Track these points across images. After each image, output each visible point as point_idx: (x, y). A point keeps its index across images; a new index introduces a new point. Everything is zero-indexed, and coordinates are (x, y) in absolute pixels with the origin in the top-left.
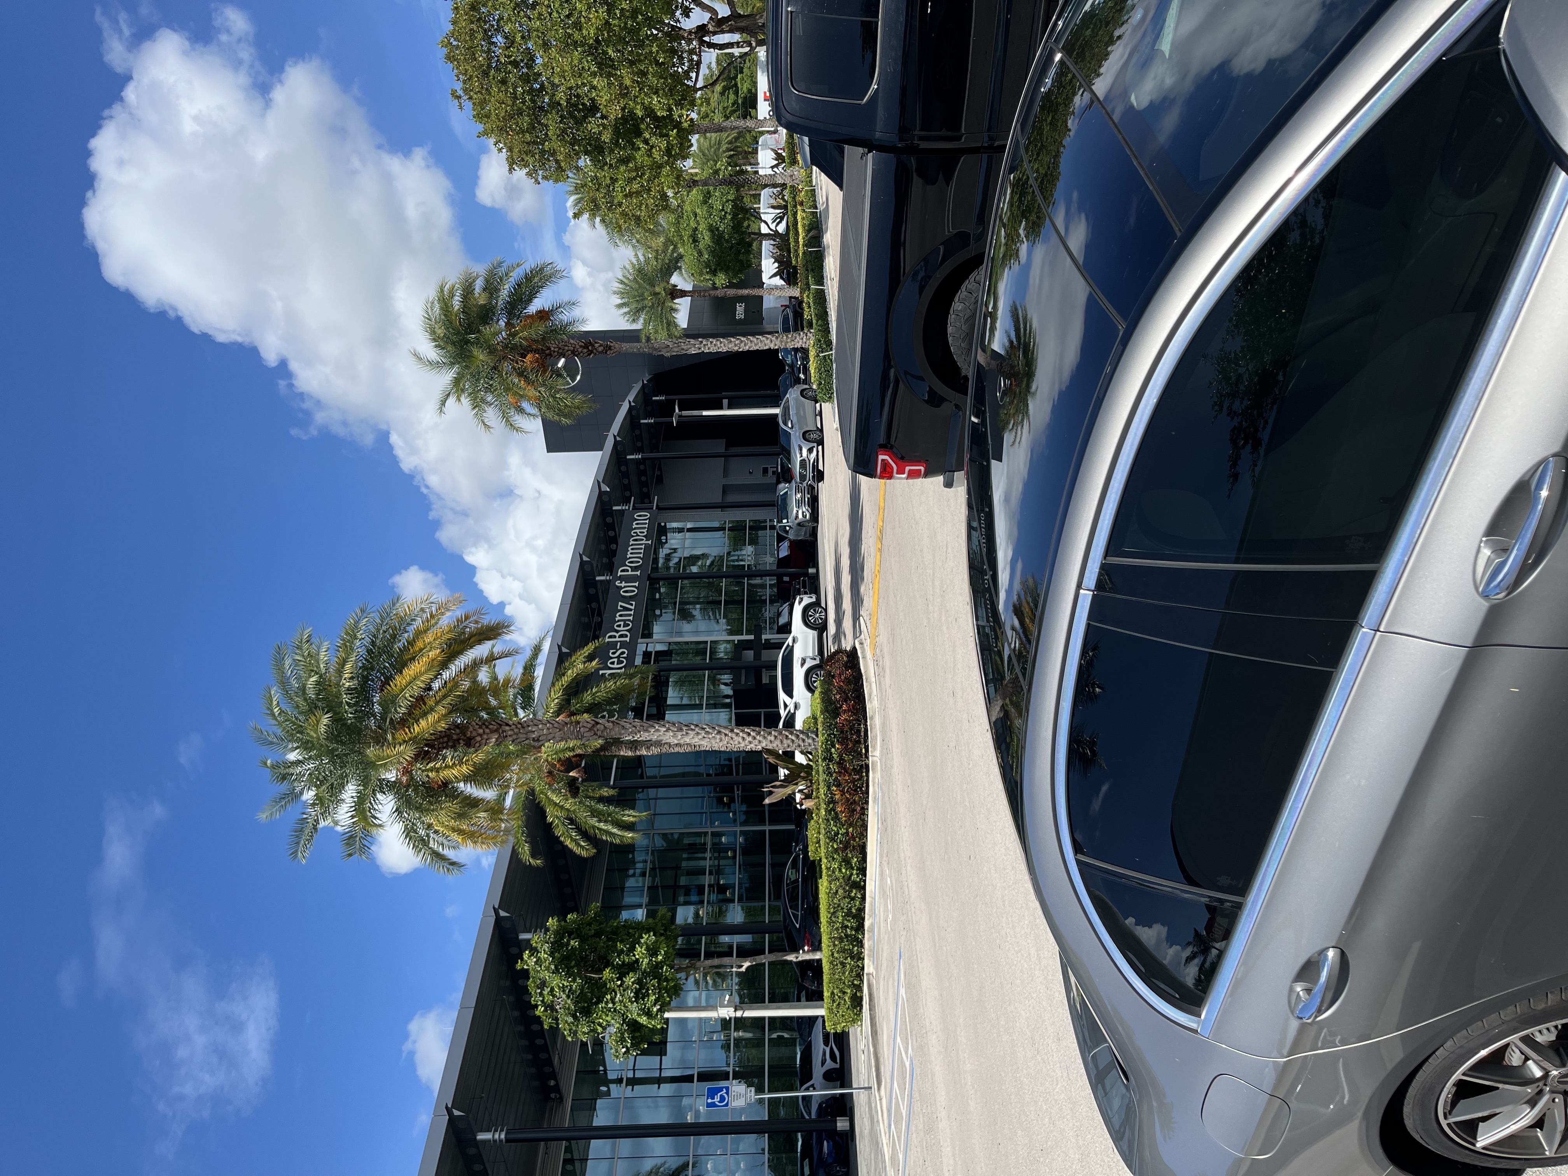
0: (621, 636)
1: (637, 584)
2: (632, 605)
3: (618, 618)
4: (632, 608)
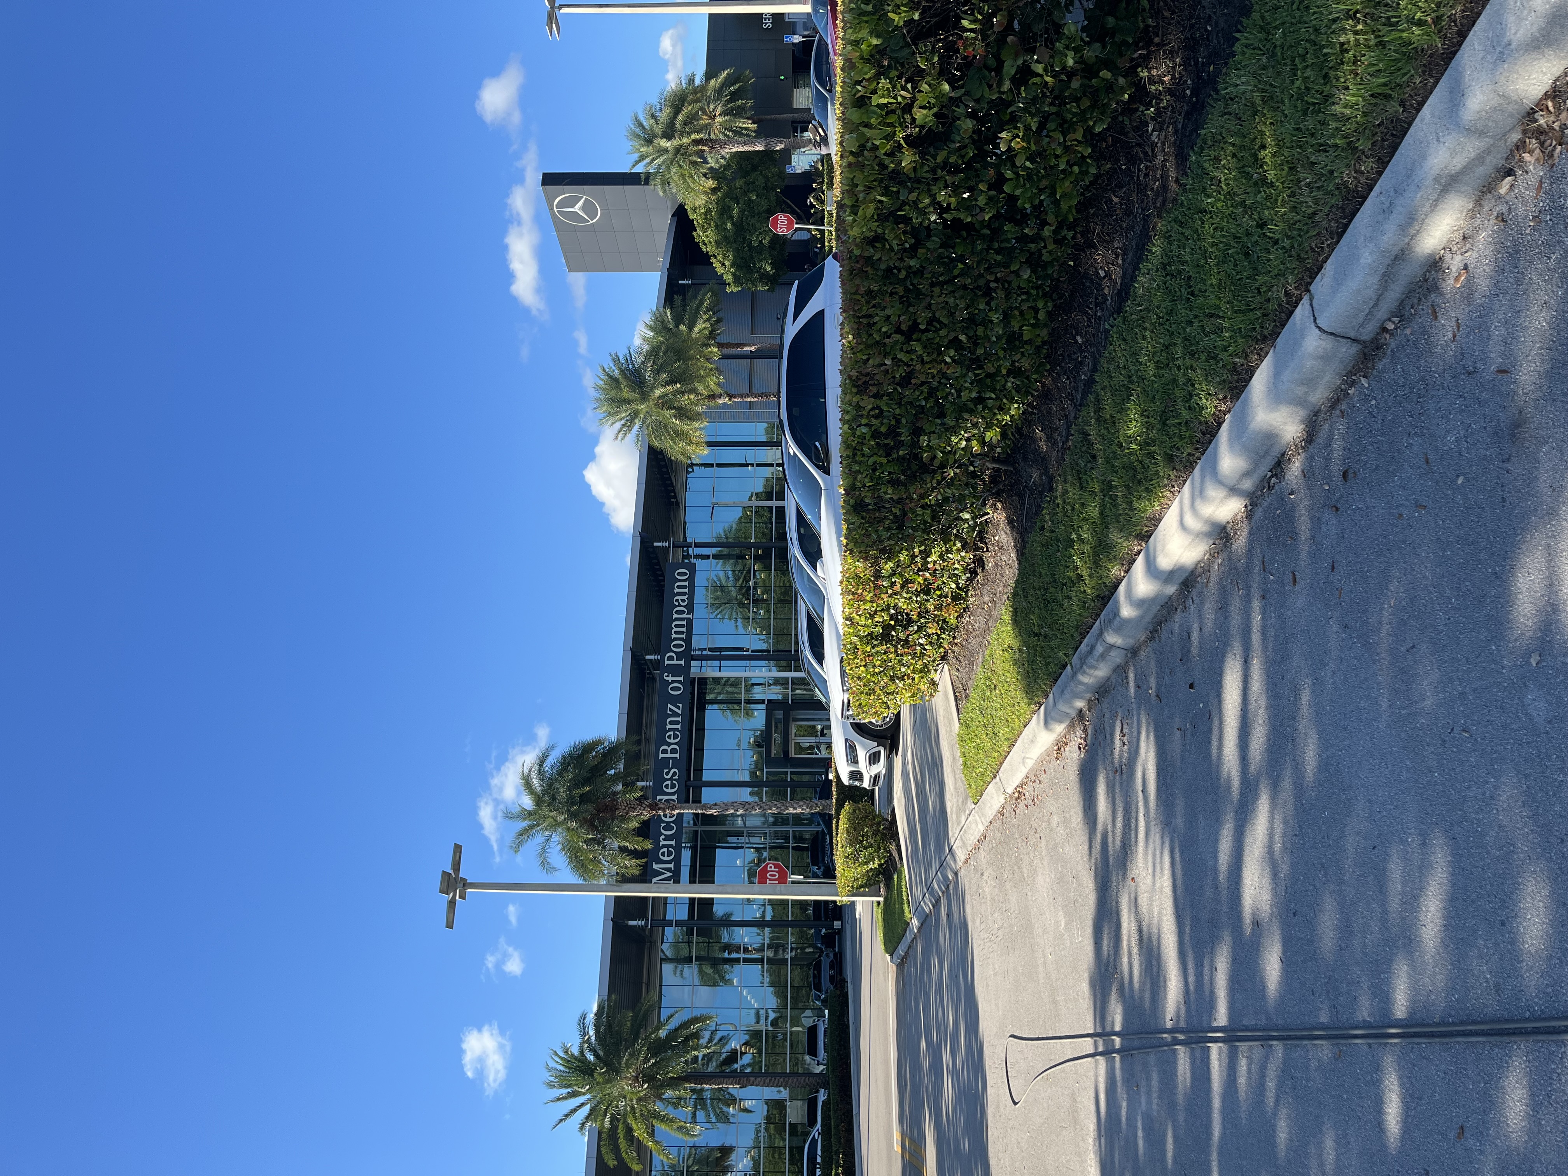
3: (669, 726)
4: (680, 712)
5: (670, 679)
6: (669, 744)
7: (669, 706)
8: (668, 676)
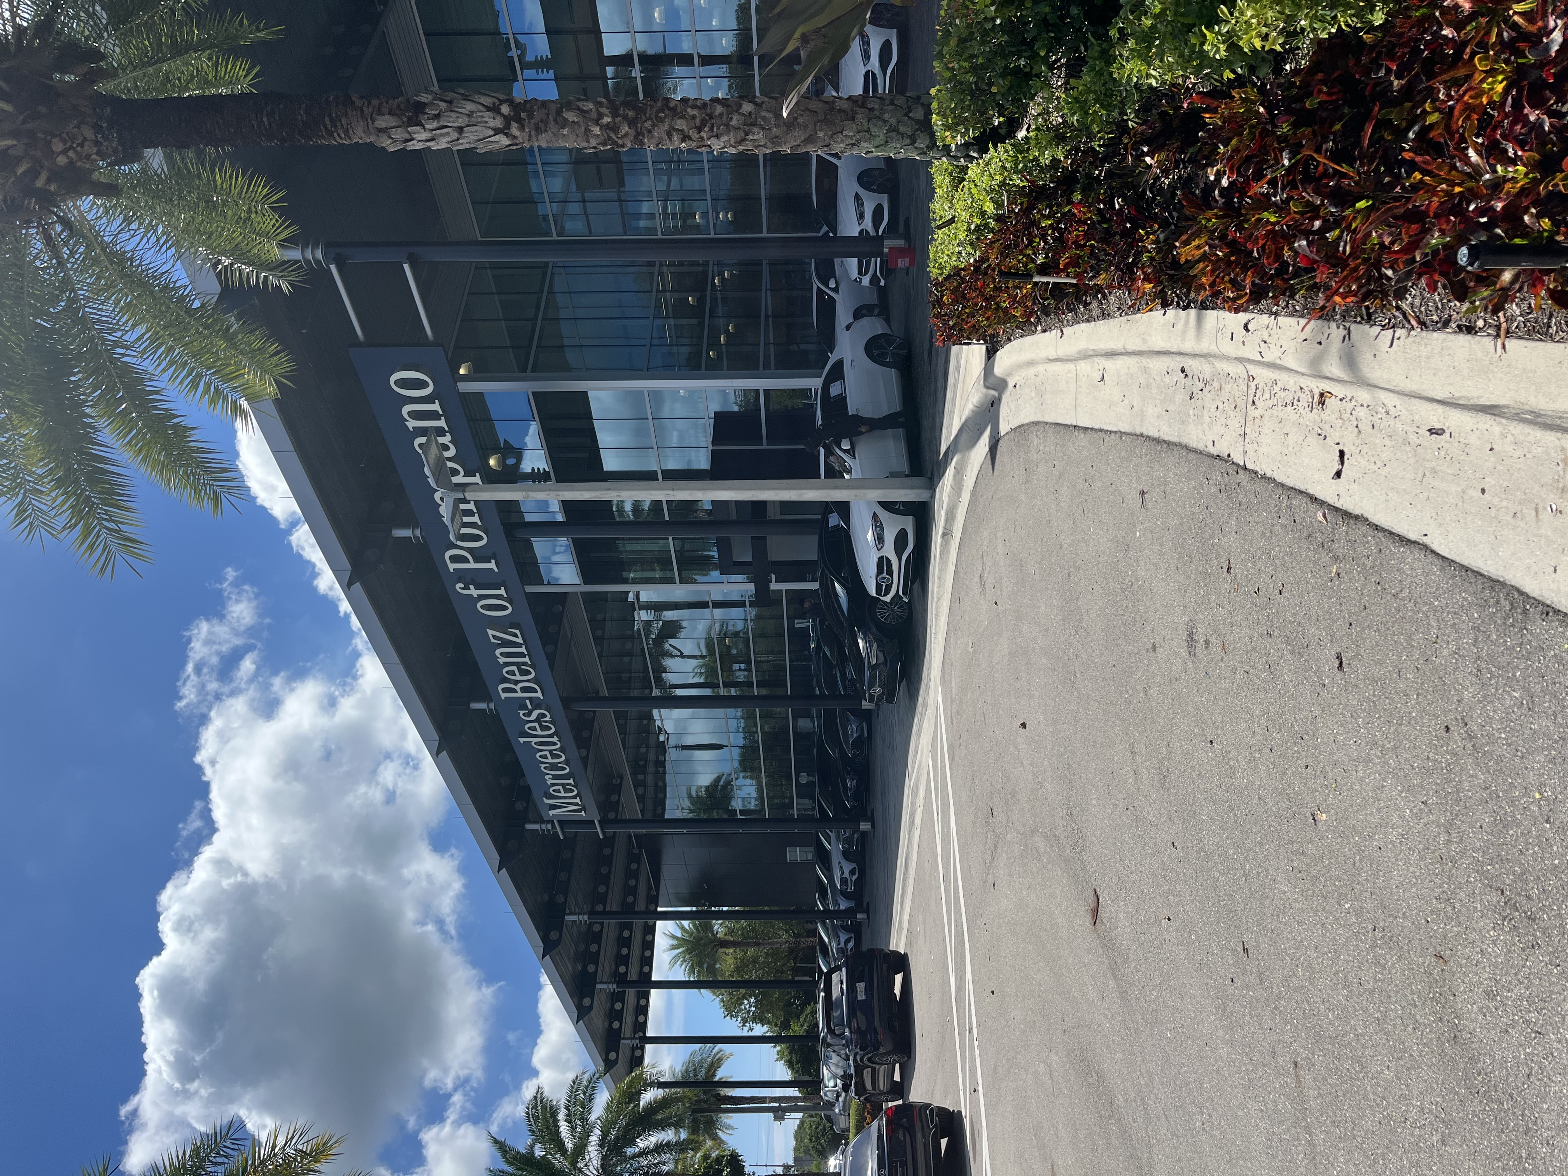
0: (524, 690)
1: (502, 592)
2: (516, 636)
3: (502, 660)
4: (520, 640)
5: (474, 592)
6: (516, 682)
7: (490, 632)
8: (466, 588)
